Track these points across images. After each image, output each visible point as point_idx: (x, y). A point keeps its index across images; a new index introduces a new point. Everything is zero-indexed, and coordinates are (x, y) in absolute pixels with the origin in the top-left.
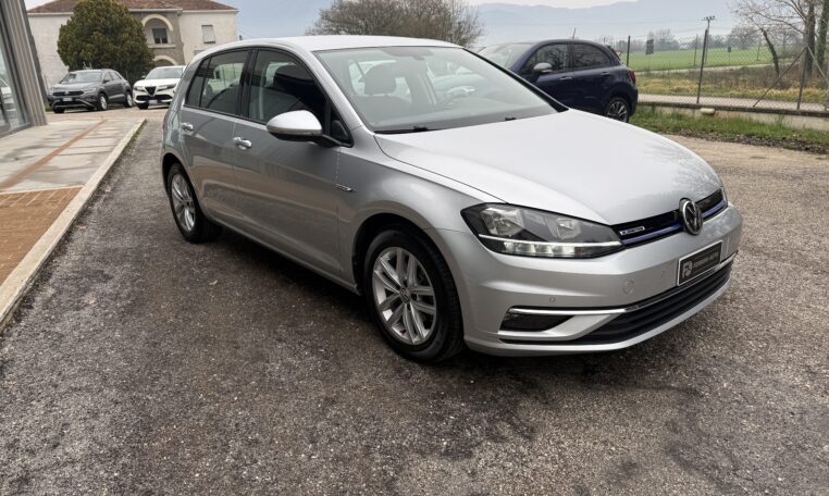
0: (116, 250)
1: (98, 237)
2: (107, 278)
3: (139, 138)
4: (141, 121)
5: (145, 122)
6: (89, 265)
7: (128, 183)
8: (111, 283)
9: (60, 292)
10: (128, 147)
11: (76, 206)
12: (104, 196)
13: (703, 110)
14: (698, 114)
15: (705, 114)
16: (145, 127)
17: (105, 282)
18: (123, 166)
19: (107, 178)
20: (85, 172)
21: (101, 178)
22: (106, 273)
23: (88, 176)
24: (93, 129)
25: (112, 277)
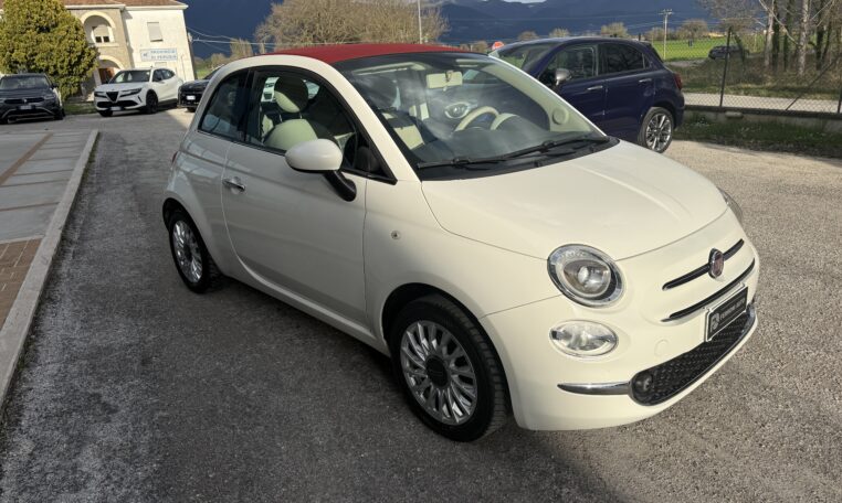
0: (109, 349)
1: (78, 326)
2: (110, 410)
3: (98, 158)
4: (94, 133)
5: (99, 136)
6: (76, 383)
7: (99, 226)
8: (117, 424)
9: (39, 447)
10: (87, 171)
11: (38, 272)
12: (72, 249)
13: (729, 114)
14: (721, 117)
15: (730, 118)
16: (100, 142)
17: (109, 421)
18: (86, 200)
19: (71, 218)
20: (41, 212)
21: (63, 222)
22: (104, 399)
23: (46, 218)
24: (39, 146)
25: (115, 411)
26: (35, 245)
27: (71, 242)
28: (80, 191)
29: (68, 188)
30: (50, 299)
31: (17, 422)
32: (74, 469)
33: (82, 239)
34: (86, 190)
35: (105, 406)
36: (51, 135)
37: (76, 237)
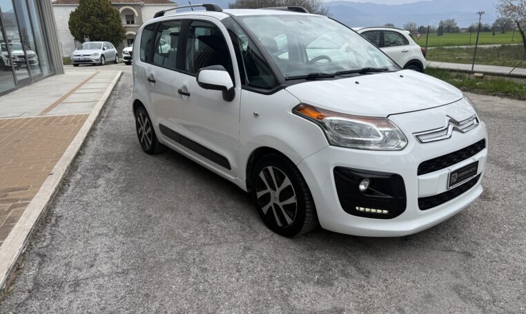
2: (110, 170)
4: (120, 73)
5: (122, 74)
6: (99, 162)
8: (113, 173)
9: (84, 177)
10: (113, 90)
11: (87, 125)
12: (103, 119)
13: (476, 74)
14: (472, 77)
15: (477, 77)
16: (122, 77)
18: (112, 102)
19: (104, 108)
20: (91, 104)
21: (100, 108)
22: (109, 166)
23: (92, 107)
24: (92, 77)
25: (113, 170)
26: (87, 116)
27: (103, 117)
28: (109, 97)
29: (104, 96)
30: (91, 135)
31: (76, 170)
32: (95, 183)
33: (108, 117)
34: (113, 97)
35: (109, 168)
36: (98, 72)
37: (105, 116)
